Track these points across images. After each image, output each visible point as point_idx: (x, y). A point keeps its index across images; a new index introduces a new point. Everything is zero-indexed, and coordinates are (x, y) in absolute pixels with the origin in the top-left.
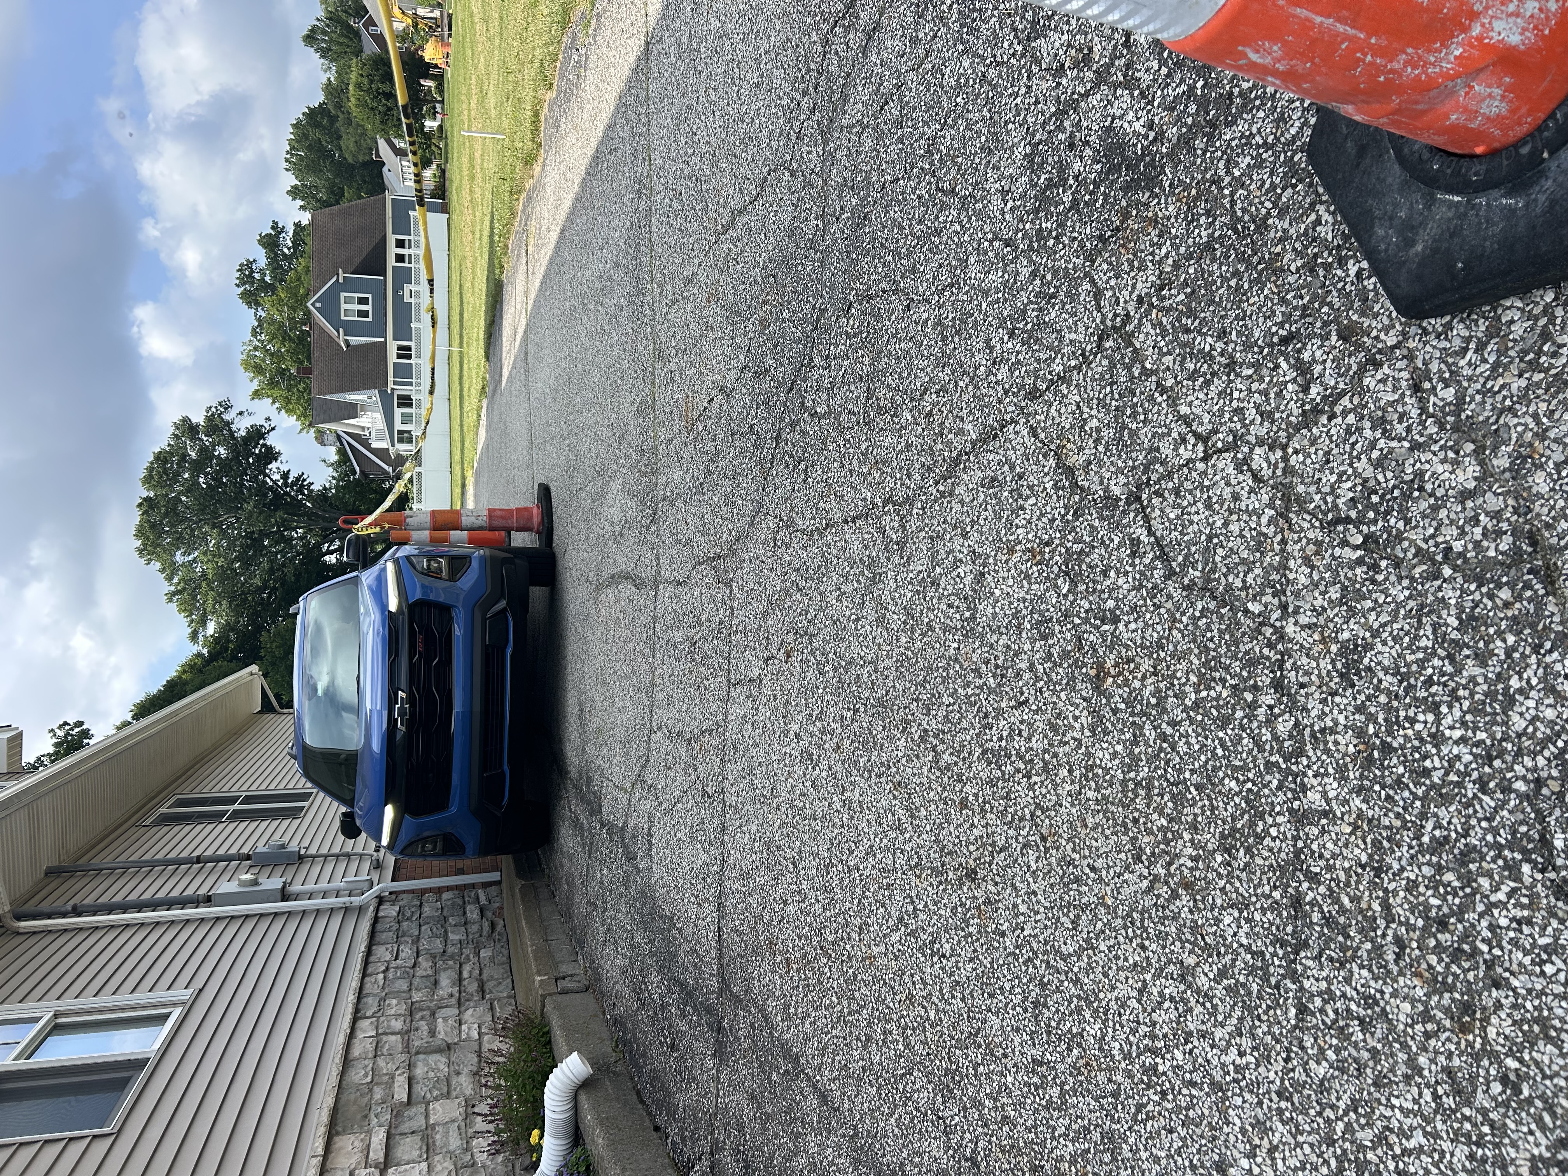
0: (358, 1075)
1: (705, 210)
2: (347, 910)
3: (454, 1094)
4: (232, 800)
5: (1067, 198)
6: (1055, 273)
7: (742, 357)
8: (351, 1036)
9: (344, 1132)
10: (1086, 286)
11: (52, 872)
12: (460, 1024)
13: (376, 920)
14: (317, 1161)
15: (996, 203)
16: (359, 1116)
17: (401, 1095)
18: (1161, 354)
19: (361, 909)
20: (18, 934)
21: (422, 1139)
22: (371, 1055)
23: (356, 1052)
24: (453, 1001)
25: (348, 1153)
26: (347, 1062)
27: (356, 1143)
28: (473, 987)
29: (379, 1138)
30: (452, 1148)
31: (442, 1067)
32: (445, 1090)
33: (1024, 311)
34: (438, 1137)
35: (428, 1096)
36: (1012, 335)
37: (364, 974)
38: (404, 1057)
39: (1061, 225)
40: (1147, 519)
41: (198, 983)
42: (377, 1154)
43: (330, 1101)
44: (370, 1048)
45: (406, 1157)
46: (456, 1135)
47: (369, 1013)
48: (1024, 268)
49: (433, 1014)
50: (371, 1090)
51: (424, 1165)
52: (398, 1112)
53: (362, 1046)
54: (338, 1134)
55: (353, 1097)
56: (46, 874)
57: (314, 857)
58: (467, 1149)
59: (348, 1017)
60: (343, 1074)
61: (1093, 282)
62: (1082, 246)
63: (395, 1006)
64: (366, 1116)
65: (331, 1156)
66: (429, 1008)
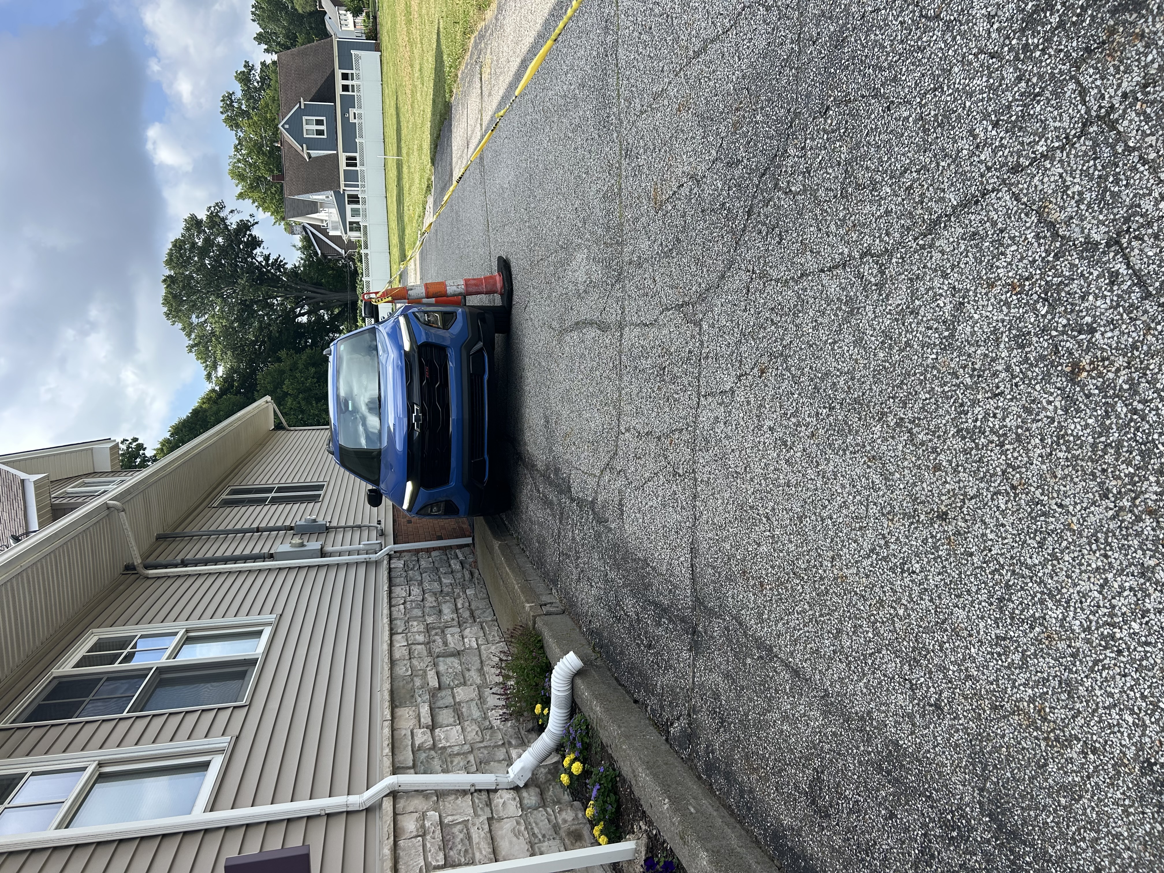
0: (402, 670)
1: (676, 40)
2: (367, 563)
3: (469, 683)
4: (270, 490)
5: (1055, 19)
6: (1041, 77)
7: (714, 152)
8: (391, 645)
9: (401, 706)
10: (1072, 86)
11: (161, 538)
12: (463, 638)
13: (390, 570)
14: (387, 724)
15: (982, 26)
16: (408, 696)
17: (434, 683)
18: (1144, 135)
19: (377, 563)
20: (148, 578)
21: (454, 711)
22: (407, 657)
23: (397, 655)
24: (455, 623)
25: (406, 719)
26: (393, 662)
27: (410, 713)
28: (466, 614)
29: (425, 710)
30: (475, 717)
31: (456, 666)
32: (462, 680)
33: (1009, 107)
34: (464, 710)
35: (452, 684)
36: (996, 125)
37: (391, 606)
38: (429, 659)
39: (1048, 40)
40: (1126, 258)
41: (279, 610)
42: (426, 719)
43: (387, 686)
44: (406, 653)
45: (445, 722)
46: (476, 709)
47: (400, 631)
48: (1010, 74)
49: (443, 632)
50: (412, 680)
51: (459, 727)
52: (434, 694)
53: (400, 652)
54: (397, 707)
55: (401, 684)
56: (157, 539)
57: (336, 528)
58: (485, 718)
59: (387, 633)
60: (391, 669)
61: (1078, 83)
62: (1068, 55)
63: (416, 626)
64: (413, 696)
65: (396, 721)
66: (439, 628)
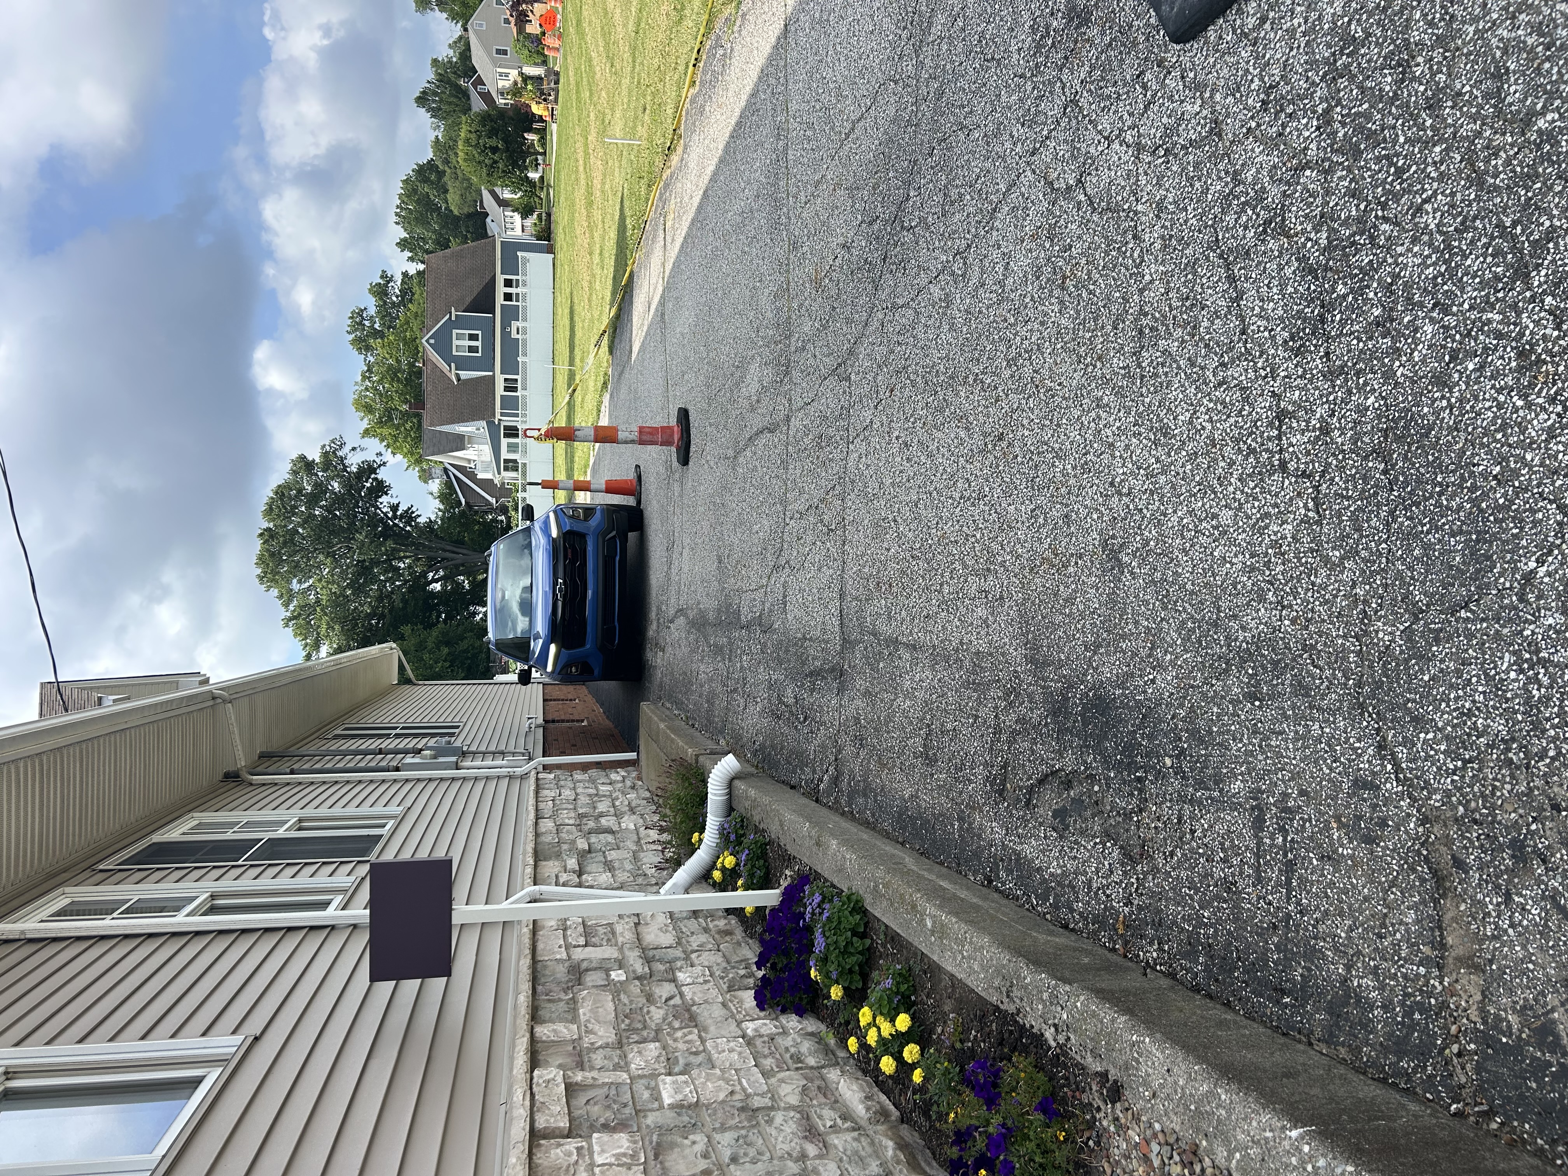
0: (548, 838)
2: (511, 777)
3: (623, 849)
4: (396, 728)
5: (1050, 42)
6: (1044, 83)
7: (859, 217)
8: (537, 824)
9: (545, 860)
10: (1059, 84)
11: (265, 756)
12: (620, 823)
15: (1016, 56)
16: (554, 854)
17: (583, 848)
19: (524, 777)
21: (604, 865)
22: (554, 832)
23: (543, 830)
24: (612, 814)
26: (538, 833)
27: (556, 864)
28: (625, 809)
29: (572, 863)
30: (627, 869)
31: (610, 839)
32: (616, 848)
34: (615, 864)
35: (604, 849)
37: (537, 801)
38: (580, 834)
41: (407, 804)
42: (573, 868)
43: (531, 846)
44: (553, 829)
45: (595, 871)
46: (629, 864)
47: (547, 816)
49: (597, 818)
50: (560, 845)
51: (609, 875)
52: (583, 854)
53: (546, 828)
54: (541, 859)
55: (547, 846)
57: (474, 753)
58: (639, 870)
59: (532, 815)
60: (536, 836)
62: (1057, 65)
63: (566, 814)
64: (559, 855)
65: (539, 866)
66: (593, 816)
